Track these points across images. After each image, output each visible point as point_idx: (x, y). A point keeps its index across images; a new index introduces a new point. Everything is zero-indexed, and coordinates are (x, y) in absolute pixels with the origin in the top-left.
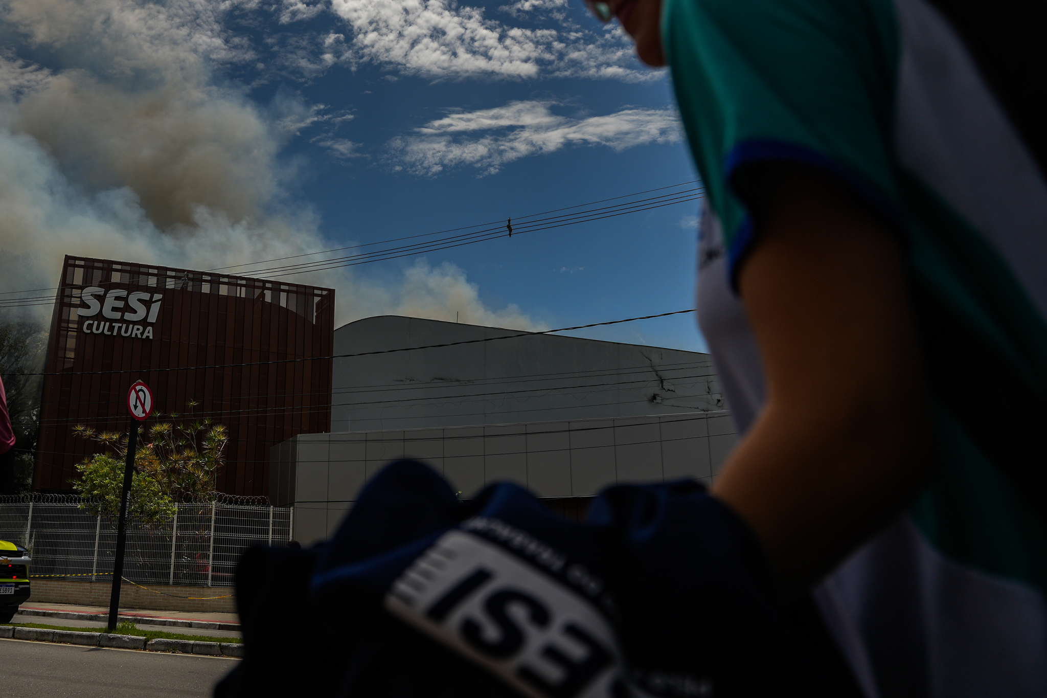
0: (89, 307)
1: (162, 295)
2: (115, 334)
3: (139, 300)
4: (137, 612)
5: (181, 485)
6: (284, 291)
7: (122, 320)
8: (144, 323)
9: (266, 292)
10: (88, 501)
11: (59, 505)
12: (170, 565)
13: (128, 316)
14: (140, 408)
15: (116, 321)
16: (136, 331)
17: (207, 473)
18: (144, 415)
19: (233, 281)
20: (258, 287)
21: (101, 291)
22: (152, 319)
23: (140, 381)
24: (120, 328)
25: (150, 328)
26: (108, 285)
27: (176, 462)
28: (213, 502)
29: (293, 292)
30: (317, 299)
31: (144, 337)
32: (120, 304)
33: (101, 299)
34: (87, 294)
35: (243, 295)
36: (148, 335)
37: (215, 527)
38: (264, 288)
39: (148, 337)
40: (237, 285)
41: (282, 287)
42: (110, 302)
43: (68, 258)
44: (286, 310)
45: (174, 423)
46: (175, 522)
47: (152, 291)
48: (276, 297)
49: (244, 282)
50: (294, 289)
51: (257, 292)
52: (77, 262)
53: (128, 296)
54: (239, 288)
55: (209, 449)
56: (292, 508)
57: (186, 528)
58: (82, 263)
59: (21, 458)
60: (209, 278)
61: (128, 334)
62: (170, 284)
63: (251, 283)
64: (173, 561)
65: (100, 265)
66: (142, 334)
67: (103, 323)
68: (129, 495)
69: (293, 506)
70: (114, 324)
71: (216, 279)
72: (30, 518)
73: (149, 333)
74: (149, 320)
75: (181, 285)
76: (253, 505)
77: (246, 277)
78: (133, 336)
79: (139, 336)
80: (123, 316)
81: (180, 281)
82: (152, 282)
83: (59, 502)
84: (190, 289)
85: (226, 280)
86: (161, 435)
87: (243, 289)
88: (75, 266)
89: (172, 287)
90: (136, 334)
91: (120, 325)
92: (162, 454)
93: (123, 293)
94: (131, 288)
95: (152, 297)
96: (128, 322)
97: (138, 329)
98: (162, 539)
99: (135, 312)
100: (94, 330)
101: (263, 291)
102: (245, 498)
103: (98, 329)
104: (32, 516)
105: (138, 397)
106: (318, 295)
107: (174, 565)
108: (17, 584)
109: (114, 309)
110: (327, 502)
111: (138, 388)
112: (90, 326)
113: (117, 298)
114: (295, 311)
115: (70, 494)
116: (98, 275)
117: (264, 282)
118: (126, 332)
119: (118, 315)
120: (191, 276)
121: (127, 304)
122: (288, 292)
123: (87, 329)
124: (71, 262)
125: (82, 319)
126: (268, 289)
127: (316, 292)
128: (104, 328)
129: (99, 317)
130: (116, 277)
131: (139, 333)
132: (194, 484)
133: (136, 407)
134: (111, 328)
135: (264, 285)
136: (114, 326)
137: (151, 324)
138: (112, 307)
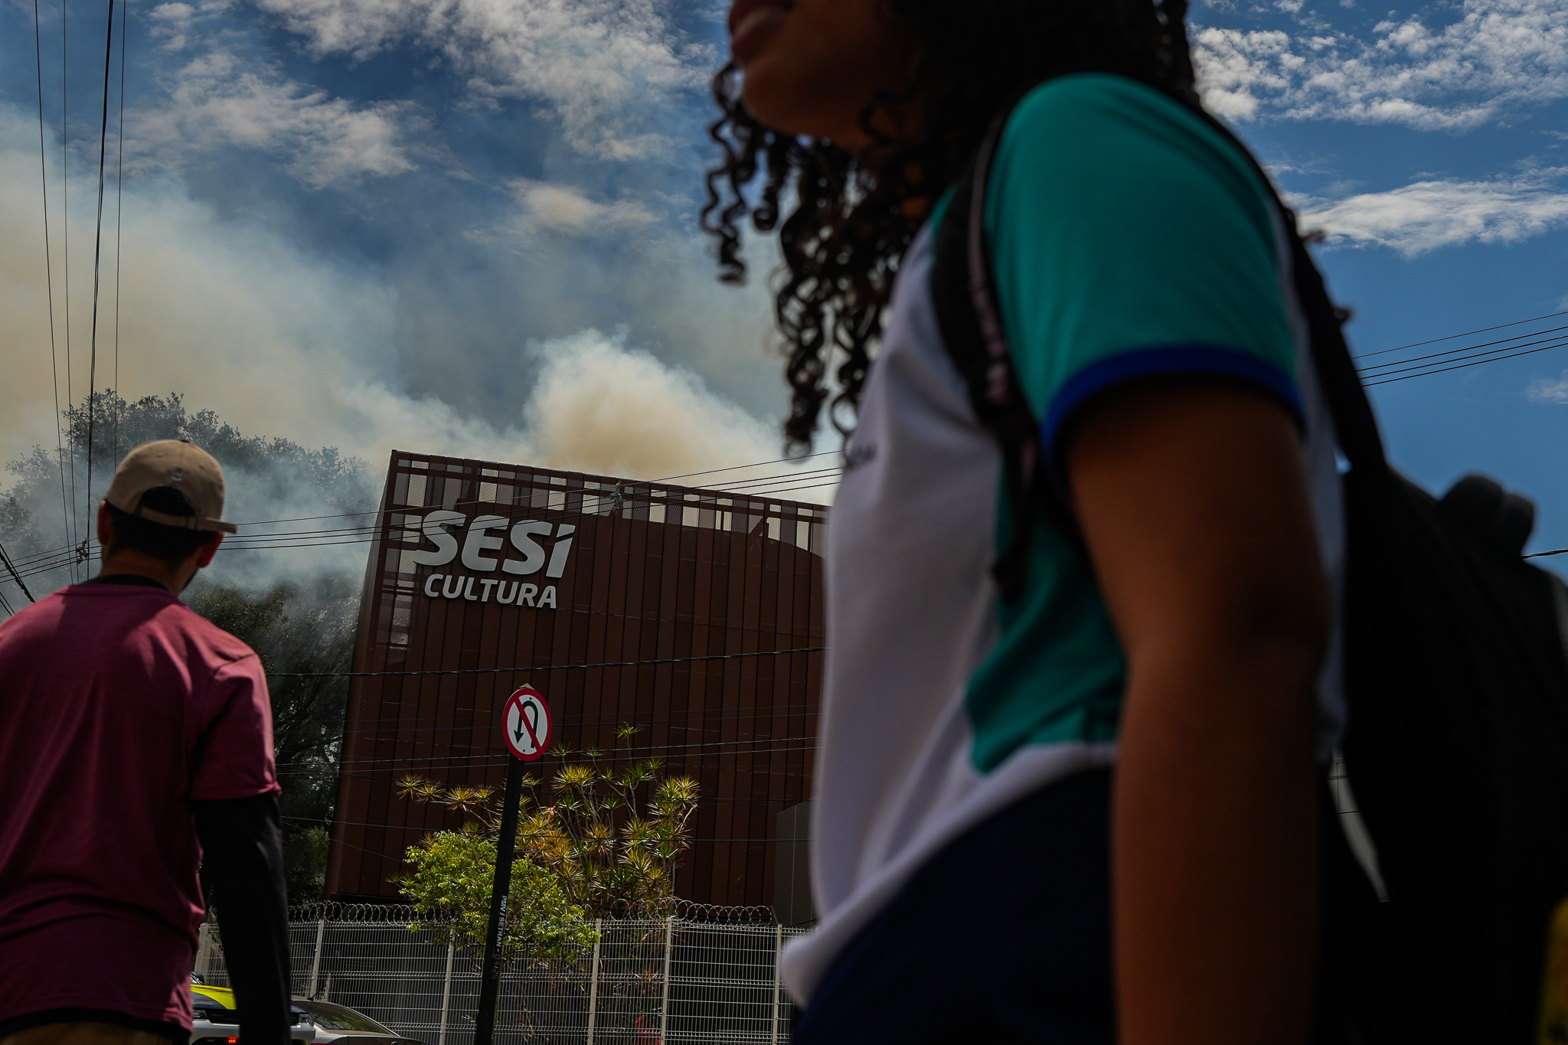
0: (435, 549)
1: (573, 527)
2: (485, 599)
3: (531, 535)
5: (608, 885)
6: (804, 518)
7: (499, 574)
8: (540, 578)
9: (769, 520)
10: (430, 917)
11: (374, 924)
12: (587, 1038)
13: (511, 566)
14: (526, 738)
15: (487, 575)
16: (525, 594)
17: (658, 862)
18: (534, 750)
19: (709, 500)
20: (756, 512)
21: (459, 519)
22: (556, 570)
23: (527, 686)
24: (495, 588)
25: (552, 589)
26: (472, 508)
27: (599, 841)
28: (669, 919)
31: (540, 605)
32: (496, 543)
33: (459, 533)
34: (434, 524)
35: (727, 527)
36: (548, 601)
37: (672, 965)
38: (766, 513)
39: (547, 605)
40: (716, 507)
41: (801, 512)
42: (476, 539)
43: (396, 456)
44: (809, 554)
45: (596, 767)
46: (596, 955)
47: (555, 518)
48: (789, 531)
49: (729, 502)
51: (754, 521)
52: (415, 464)
53: (510, 527)
54: (719, 513)
55: (662, 817)
57: (617, 967)
58: (425, 465)
59: (306, 836)
60: (664, 494)
61: (509, 600)
62: (590, 506)
63: (742, 504)
64: (591, 1031)
65: (459, 469)
66: (536, 599)
67: (462, 579)
68: (503, 903)
70: (483, 581)
71: (675, 497)
72: (318, 949)
73: (550, 597)
74: (550, 574)
75: (611, 507)
76: (744, 924)
77: (732, 492)
78: (520, 603)
79: (531, 603)
80: (500, 565)
81: (608, 500)
82: (556, 501)
83: (375, 920)
84: (627, 515)
85: (695, 498)
86: (571, 791)
87: (728, 515)
88: (411, 471)
89: (594, 510)
90: (525, 599)
91: (495, 582)
92: (573, 826)
93: (502, 522)
94: (517, 512)
95: (555, 530)
96: (510, 578)
97: (529, 591)
98: (570, 988)
99: (524, 558)
100: (446, 593)
101: (764, 520)
102: (729, 910)
103: (452, 590)
104: (323, 947)
105: (523, 717)
107: (594, 1038)
109: (484, 553)
111: (523, 699)
112: (438, 585)
113: (490, 532)
115: (395, 904)
116: (453, 489)
117: (768, 502)
118: (506, 595)
119: (490, 564)
120: (629, 490)
121: (508, 543)
122: (810, 520)
123: (432, 590)
124: (403, 463)
125: (423, 571)
126: (775, 515)
128: (464, 587)
129: (456, 567)
130: (488, 493)
131: (530, 596)
132: (630, 885)
133: (519, 735)
134: (478, 589)
135: (767, 507)
136: (484, 585)
137: (553, 581)
138: (481, 549)
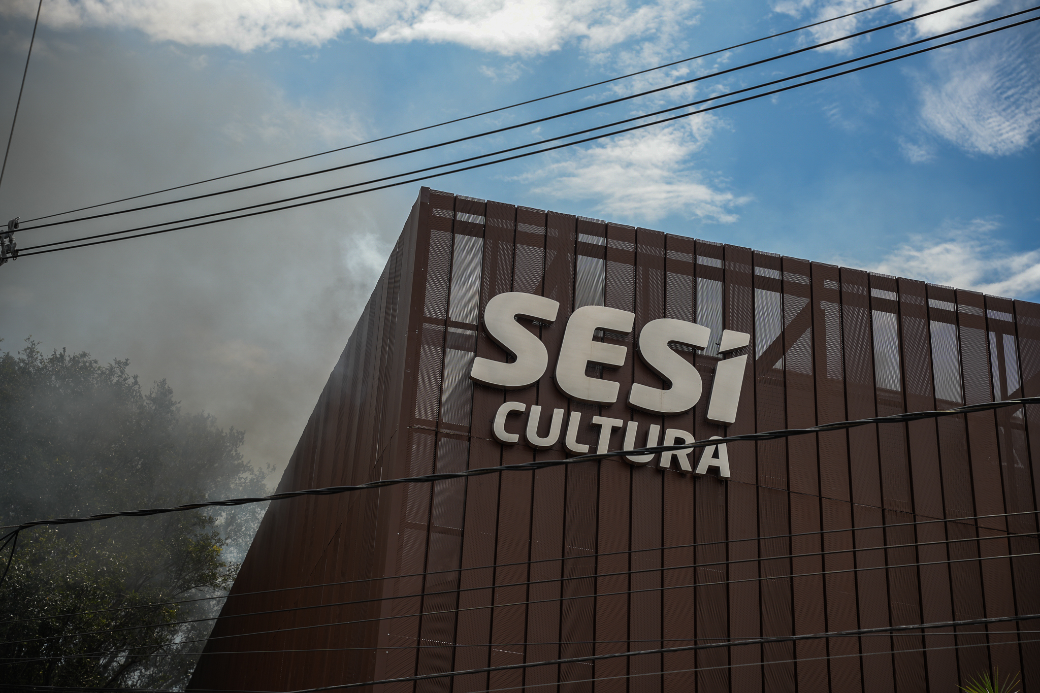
0: (509, 357)
2: (603, 448)
3: (673, 345)
7: (624, 408)
8: (698, 422)
13: (644, 396)
15: (603, 408)
16: (674, 448)
19: (972, 311)
21: (547, 309)
22: (724, 409)
24: (618, 434)
25: (719, 442)
31: (702, 469)
32: (617, 355)
33: (550, 333)
34: (502, 315)
36: (715, 462)
39: (714, 471)
40: (987, 325)
42: (579, 345)
43: (428, 198)
52: (462, 216)
53: (636, 329)
54: (993, 335)
58: (479, 218)
60: (893, 296)
61: (647, 457)
62: (768, 306)
63: (1031, 323)
65: (538, 229)
67: (558, 414)
70: (596, 420)
71: (915, 301)
73: (718, 457)
74: (712, 414)
78: (666, 463)
79: (685, 465)
80: (624, 394)
81: (795, 299)
85: (948, 306)
87: (1009, 340)
88: (456, 228)
90: (675, 457)
91: (619, 423)
93: (621, 320)
94: (647, 305)
95: (716, 340)
96: (646, 416)
97: (679, 442)
99: (664, 383)
100: (533, 435)
103: (544, 430)
109: (596, 369)
112: (516, 420)
113: (604, 335)
116: (530, 262)
118: (640, 447)
119: (608, 391)
120: (831, 285)
121: (636, 356)
123: (508, 429)
124: (440, 212)
125: (490, 394)
128: (565, 429)
129: (546, 391)
130: (591, 274)
131: (682, 453)
134: (590, 432)
136: (599, 427)
137: (721, 429)
138: (589, 362)
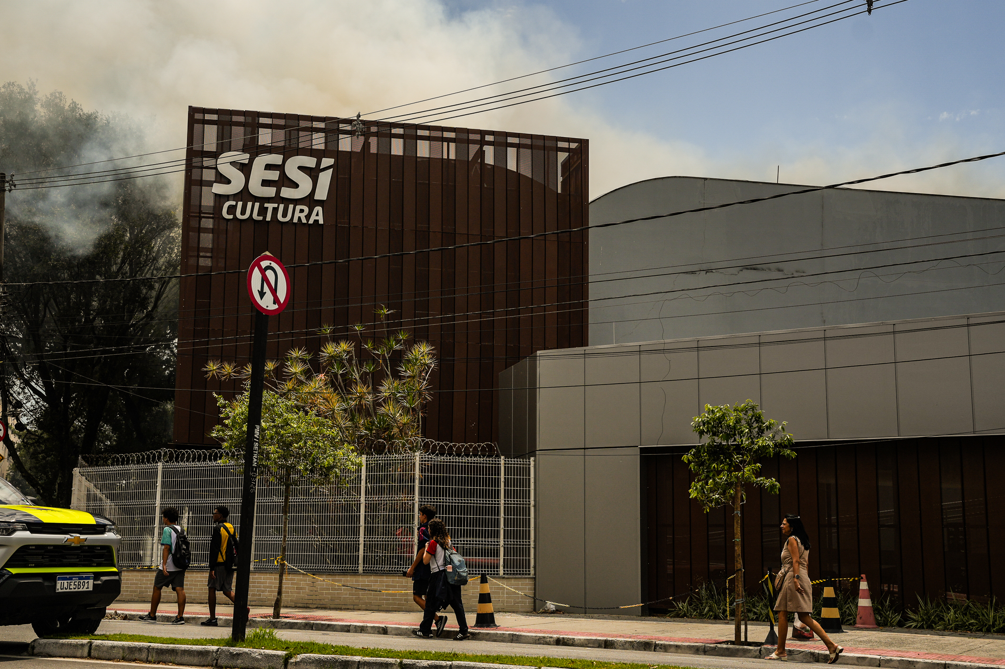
0: (228, 182)
1: (333, 160)
2: (268, 218)
3: (300, 168)
4: (311, 614)
5: (370, 429)
6: (512, 145)
7: (278, 199)
8: (310, 201)
9: (485, 148)
11: (198, 464)
12: (359, 544)
13: (287, 193)
15: (269, 200)
16: (299, 214)
17: (406, 411)
18: (276, 306)
19: (437, 134)
20: (474, 142)
21: (244, 158)
22: (322, 194)
23: (266, 253)
24: (275, 210)
25: (319, 209)
26: (254, 149)
27: (362, 396)
28: (417, 454)
29: (525, 146)
30: (562, 156)
31: (311, 221)
32: (274, 175)
33: (246, 169)
34: (224, 163)
35: (452, 156)
36: (317, 218)
37: (421, 488)
38: (482, 143)
39: (316, 221)
40: (443, 139)
41: (510, 140)
42: (258, 172)
43: (193, 111)
44: (517, 175)
45: (357, 340)
46: (363, 483)
47: (319, 155)
48: (501, 157)
49: (452, 135)
50: (528, 142)
51: (473, 149)
52: (208, 117)
53: (284, 162)
54: (445, 144)
55: (409, 377)
56: (532, 459)
57: (381, 491)
58: (215, 117)
59: (164, 409)
60: (401, 132)
61: (288, 219)
62: (345, 144)
63: (463, 136)
64: (362, 540)
65: (241, 119)
66: (308, 217)
67: (250, 204)
69: (535, 456)
70: (266, 205)
71: (411, 133)
72: (159, 484)
73: (318, 215)
74: (316, 198)
75: (361, 144)
76: (475, 457)
78: (295, 220)
79: (304, 221)
80: (278, 192)
81: (358, 138)
82: (318, 141)
83: (199, 461)
84: (374, 150)
85: (426, 133)
86: (335, 359)
87: (452, 146)
88: (205, 122)
89: (348, 147)
90: (299, 218)
91: (276, 205)
92: (341, 387)
93: (277, 159)
94: (288, 151)
95: (319, 163)
96: (287, 201)
97: (302, 211)
98: (344, 507)
99: (296, 185)
100: (239, 216)
101: (481, 148)
102: (463, 446)
103: (243, 213)
104: (162, 482)
106: (563, 150)
107: (364, 544)
108: (97, 576)
109: (266, 183)
110: (585, 449)
111: (264, 264)
112: (231, 210)
113: (269, 167)
114: (530, 177)
116: (238, 134)
117: (483, 133)
118: (285, 215)
119: (271, 192)
120: (374, 129)
121: (283, 175)
122: (518, 146)
123: (228, 213)
124: (198, 116)
125: (220, 199)
126: (489, 143)
127: (561, 144)
128: (252, 211)
129: (244, 195)
130: (265, 137)
131: (303, 216)
132: (388, 428)
134: (263, 211)
135: (483, 137)
136: (267, 208)
137: (320, 203)
138: (263, 180)
